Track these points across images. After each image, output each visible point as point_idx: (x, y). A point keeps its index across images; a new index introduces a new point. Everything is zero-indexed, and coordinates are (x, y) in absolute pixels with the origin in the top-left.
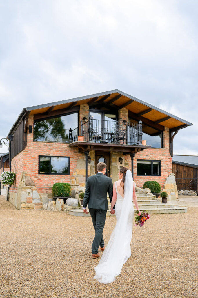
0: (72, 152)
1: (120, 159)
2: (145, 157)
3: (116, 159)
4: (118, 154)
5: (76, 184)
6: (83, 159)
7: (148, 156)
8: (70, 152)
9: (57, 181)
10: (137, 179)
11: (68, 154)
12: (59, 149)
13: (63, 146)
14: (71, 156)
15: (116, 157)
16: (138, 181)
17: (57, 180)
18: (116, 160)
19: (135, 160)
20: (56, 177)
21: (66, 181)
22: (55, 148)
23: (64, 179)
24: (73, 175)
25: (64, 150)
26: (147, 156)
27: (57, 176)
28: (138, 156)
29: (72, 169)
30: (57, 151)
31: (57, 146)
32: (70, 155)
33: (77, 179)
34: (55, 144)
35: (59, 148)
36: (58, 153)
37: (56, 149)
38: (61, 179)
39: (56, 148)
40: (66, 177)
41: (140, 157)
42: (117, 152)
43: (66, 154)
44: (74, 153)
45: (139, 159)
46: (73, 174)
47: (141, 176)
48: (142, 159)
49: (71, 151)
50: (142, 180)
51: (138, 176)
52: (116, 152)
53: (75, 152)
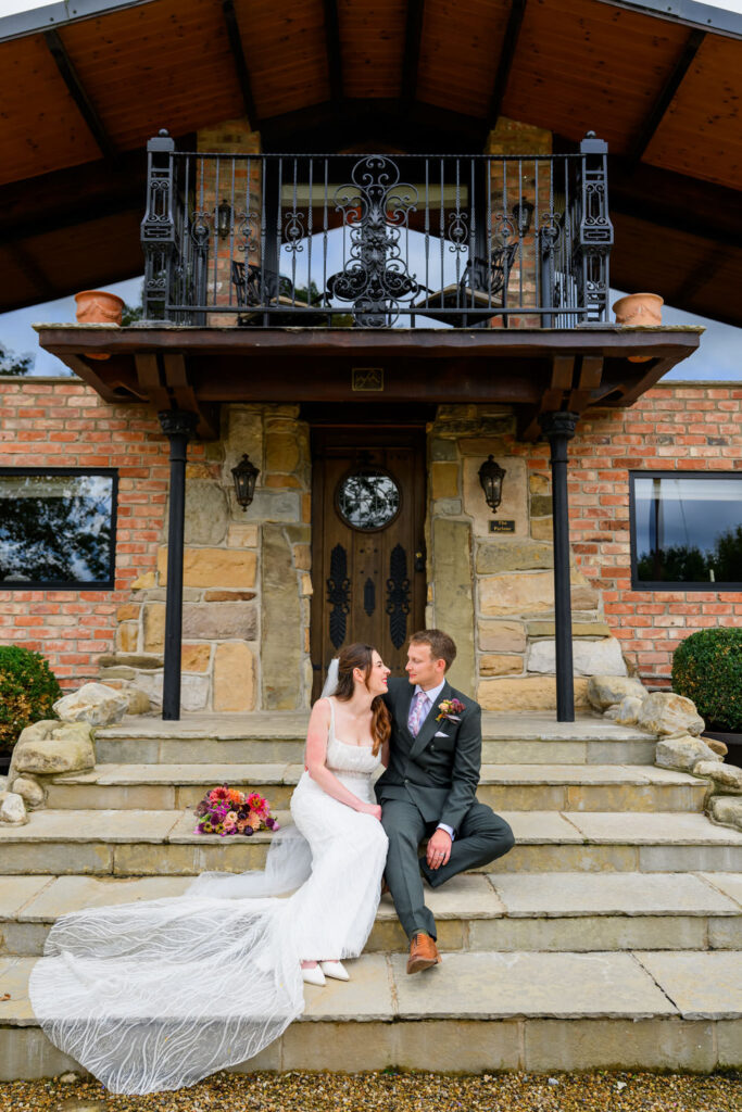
0: (136, 437)
1: (490, 472)
2: (694, 452)
3: (459, 470)
4: (478, 436)
5: (140, 653)
6: (210, 481)
7: (721, 442)
8: (118, 438)
9: (18, 635)
10: (633, 611)
11: (107, 449)
12: (42, 424)
13: (74, 402)
14: (125, 464)
15: (459, 456)
16: (640, 632)
17: (19, 625)
18: (459, 484)
19: (617, 478)
20: (17, 609)
21: (82, 629)
22: (14, 414)
23: (74, 621)
24: (135, 590)
25: (80, 424)
26: (711, 441)
27: (26, 600)
28: (642, 448)
29: (132, 550)
30: (31, 435)
31: (30, 402)
32: (120, 458)
33: (151, 621)
34: (16, 388)
35: (43, 414)
36: (37, 444)
37: (26, 423)
38: (51, 619)
39: (24, 414)
40: (83, 603)
41: (653, 452)
42: (469, 426)
43: (94, 450)
44: (148, 444)
45: (645, 466)
46: (134, 586)
47: (665, 595)
48: (676, 465)
49: (126, 427)
50: (679, 621)
51: (643, 595)
52: (457, 427)
53: (151, 437)
